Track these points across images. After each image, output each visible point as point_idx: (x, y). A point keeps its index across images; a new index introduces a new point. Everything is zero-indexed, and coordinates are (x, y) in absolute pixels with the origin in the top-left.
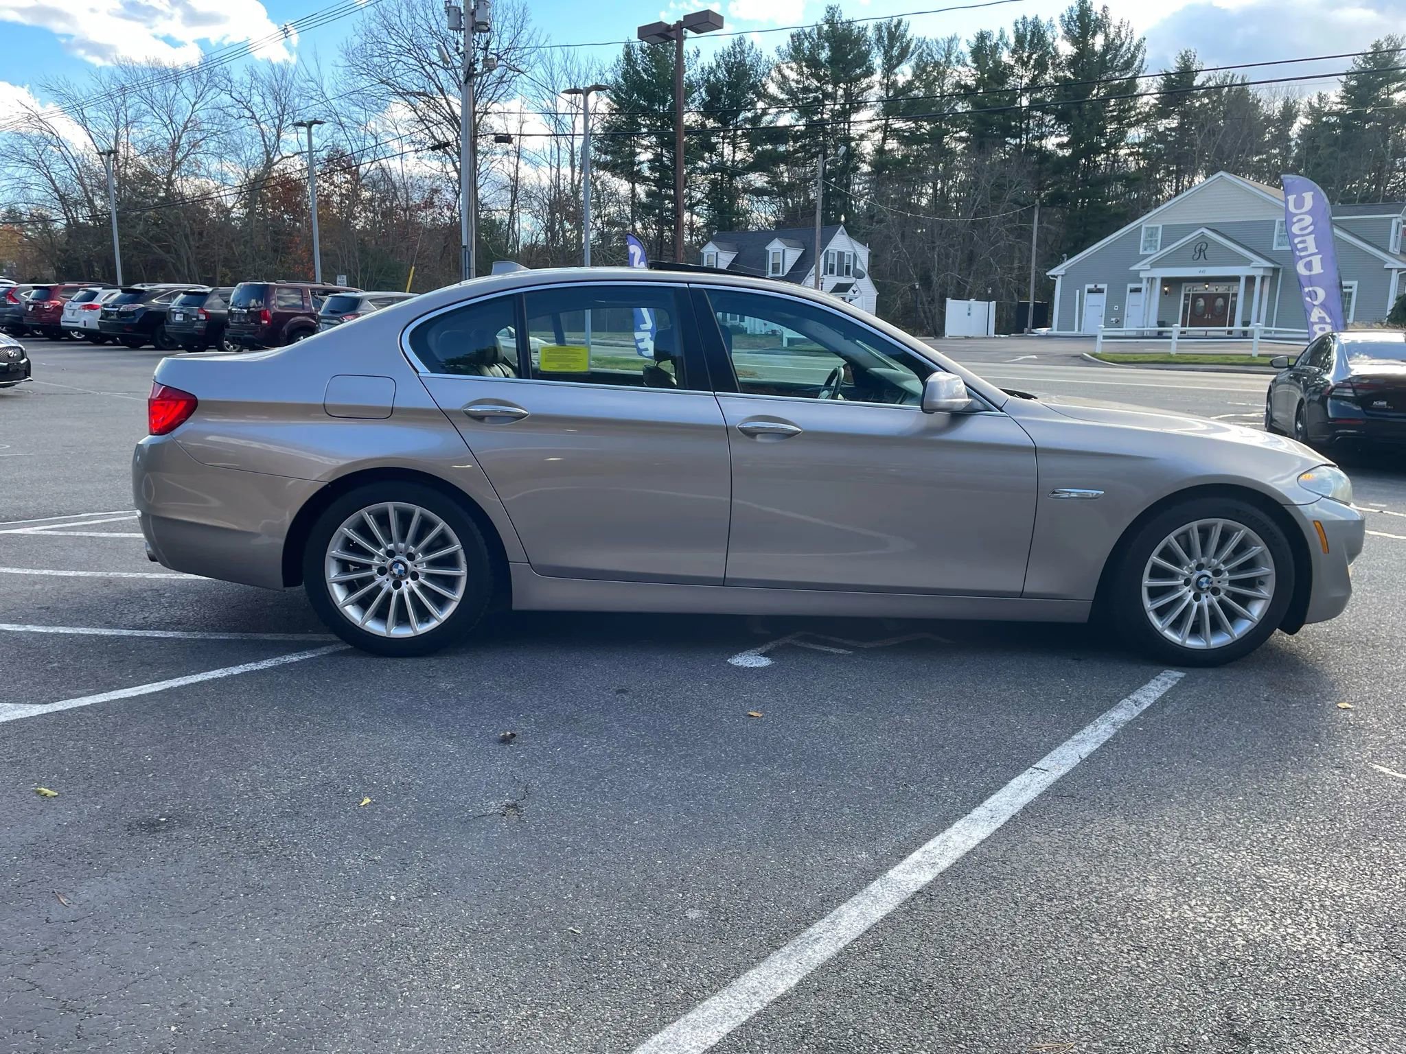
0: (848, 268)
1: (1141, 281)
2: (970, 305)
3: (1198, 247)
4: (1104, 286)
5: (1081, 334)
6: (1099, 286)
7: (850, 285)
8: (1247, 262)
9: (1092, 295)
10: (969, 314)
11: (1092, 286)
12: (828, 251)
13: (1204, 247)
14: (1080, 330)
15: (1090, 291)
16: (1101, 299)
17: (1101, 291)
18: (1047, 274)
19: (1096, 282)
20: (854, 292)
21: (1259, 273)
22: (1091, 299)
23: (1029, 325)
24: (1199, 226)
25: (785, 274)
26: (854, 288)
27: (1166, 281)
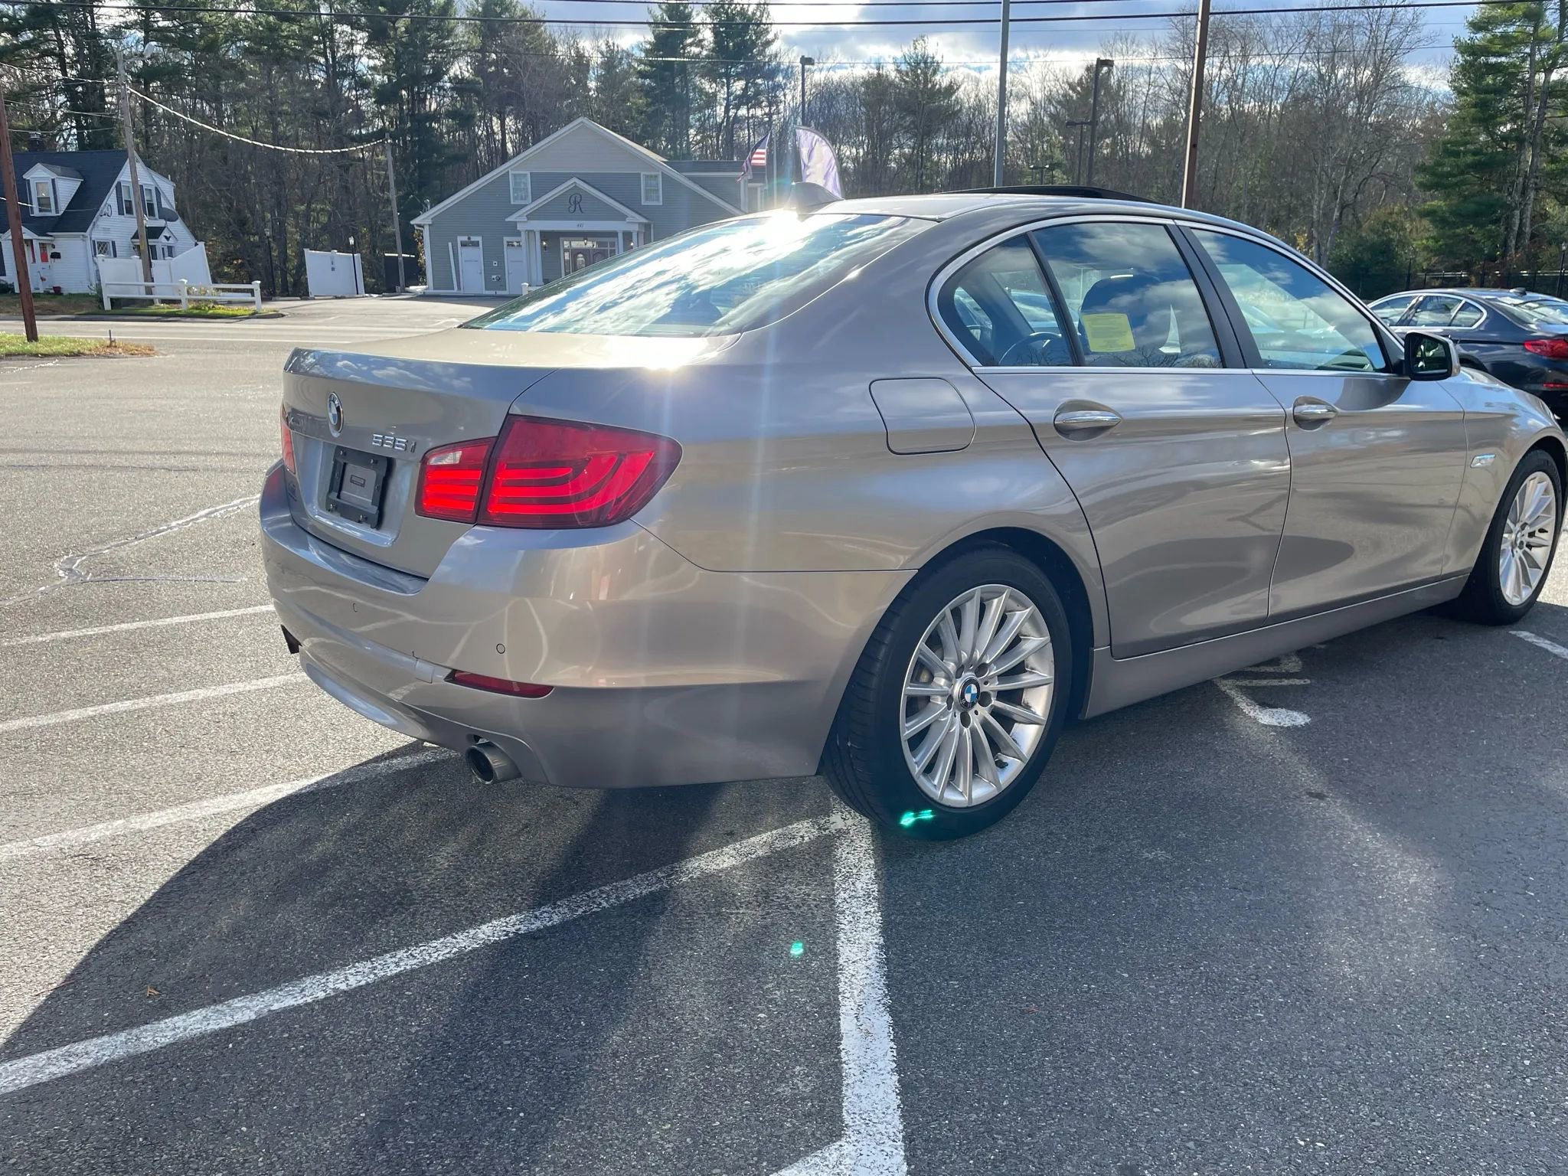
0: (151, 206)
1: (518, 234)
2: (332, 258)
3: (573, 199)
4: (479, 239)
5: (462, 293)
6: (474, 239)
7: (161, 229)
8: (623, 217)
9: (465, 249)
10: (333, 269)
11: (465, 238)
12: (119, 183)
13: (578, 199)
14: (459, 288)
15: (464, 244)
16: (477, 253)
17: (476, 244)
18: (412, 222)
19: (469, 234)
20: (167, 238)
21: (634, 228)
22: (465, 253)
23: (402, 280)
24: (570, 176)
25: (61, 213)
26: (165, 233)
27: (545, 235)
